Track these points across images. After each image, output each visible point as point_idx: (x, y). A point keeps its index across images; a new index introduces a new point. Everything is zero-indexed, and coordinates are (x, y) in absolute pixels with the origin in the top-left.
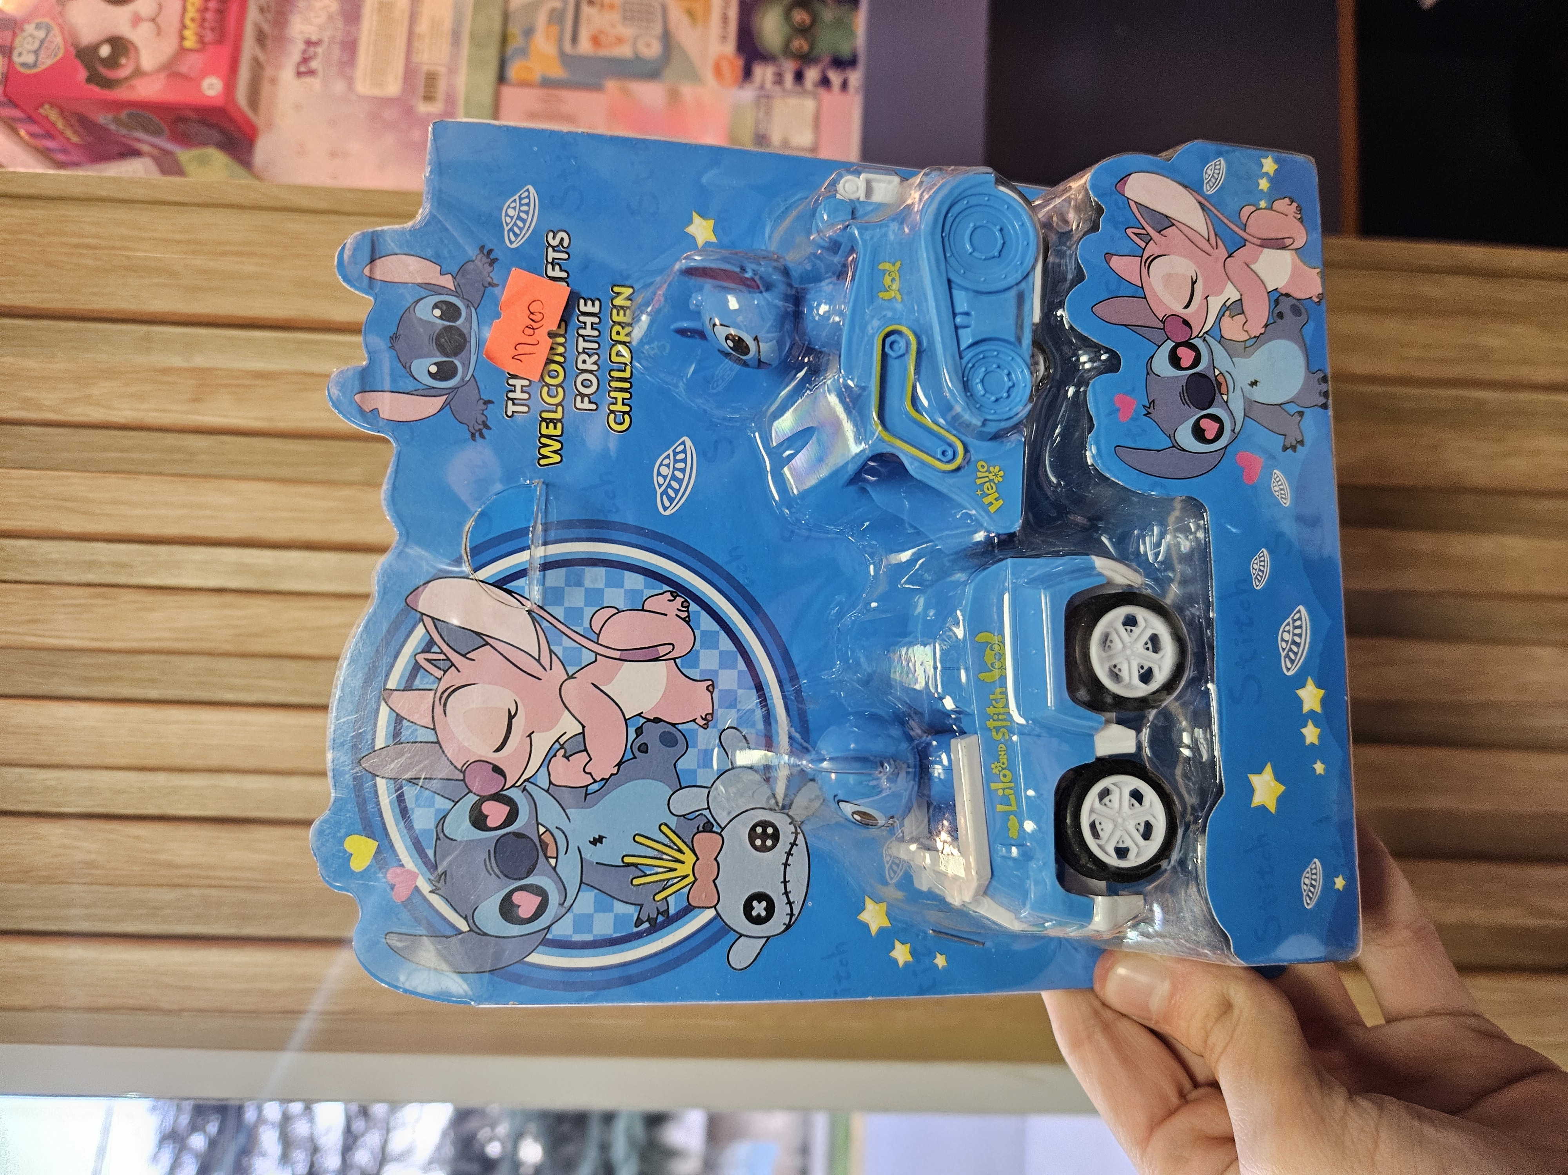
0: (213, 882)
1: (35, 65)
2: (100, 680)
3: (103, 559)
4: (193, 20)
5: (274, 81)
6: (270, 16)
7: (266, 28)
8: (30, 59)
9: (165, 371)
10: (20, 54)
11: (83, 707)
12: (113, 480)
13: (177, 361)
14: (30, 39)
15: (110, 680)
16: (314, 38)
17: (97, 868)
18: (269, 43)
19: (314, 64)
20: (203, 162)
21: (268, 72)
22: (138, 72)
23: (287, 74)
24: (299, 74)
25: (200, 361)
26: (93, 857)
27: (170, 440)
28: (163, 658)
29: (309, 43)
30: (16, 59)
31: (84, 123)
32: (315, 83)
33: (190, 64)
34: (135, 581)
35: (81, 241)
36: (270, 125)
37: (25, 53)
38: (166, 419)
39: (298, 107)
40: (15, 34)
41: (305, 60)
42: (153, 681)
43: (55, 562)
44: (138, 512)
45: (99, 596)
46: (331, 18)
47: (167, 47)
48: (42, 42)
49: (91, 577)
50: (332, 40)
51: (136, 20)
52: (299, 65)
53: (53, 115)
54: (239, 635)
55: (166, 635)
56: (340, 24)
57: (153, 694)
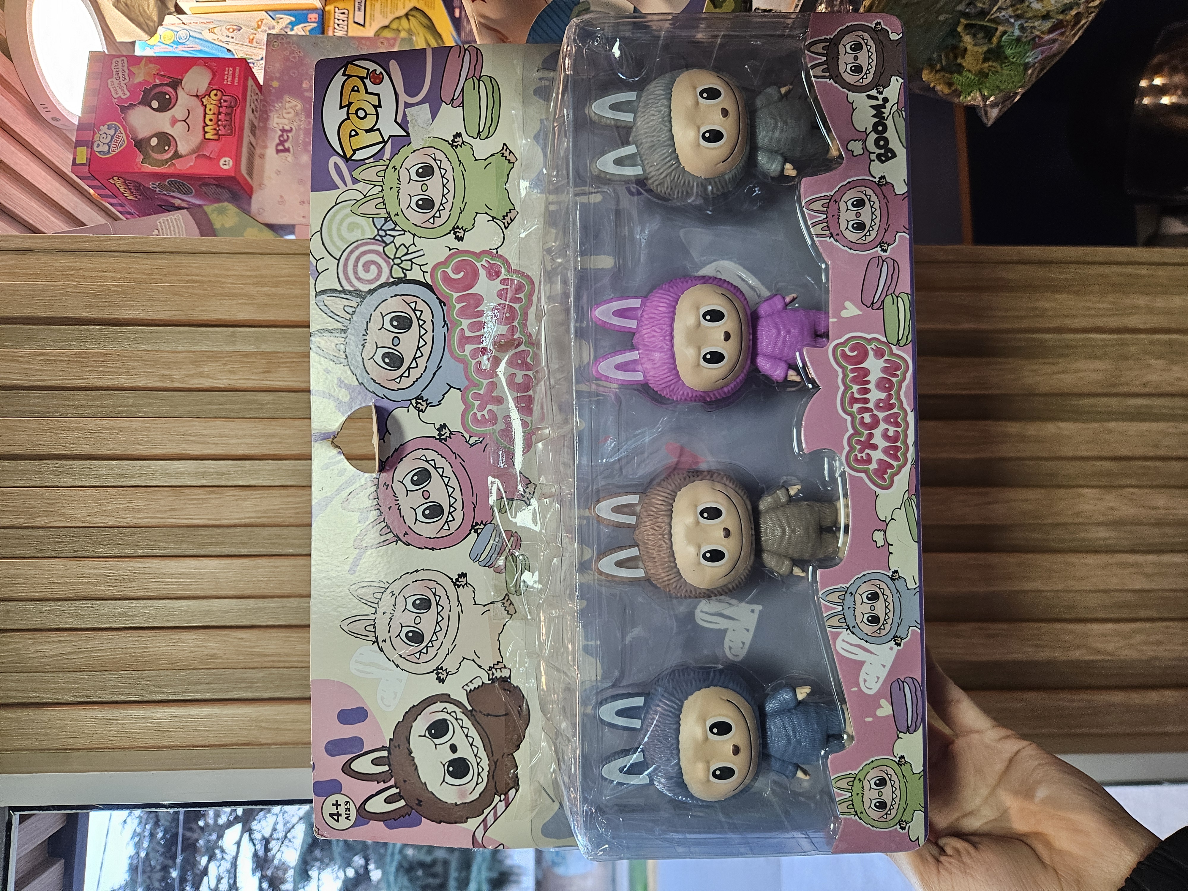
0: (287, 665)
1: (109, 153)
2: (211, 544)
3: (212, 470)
4: (211, 120)
5: (262, 156)
6: (257, 116)
7: (256, 122)
8: (105, 148)
9: (247, 355)
10: (98, 145)
11: (205, 561)
12: (219, 422)
13: (251, 349)
14: (105, 136)
15: (217, 544)
16: (287, 128)
17: (217, 658)
18: (257, 131)
19: (287, 145)
20: (222, 212)
21: (258, 151)
22: (177, 155)
23: (271, 151)
24: (278, 151)
25: (265, 348)
26: (214, 652)
27: (249, 396)
28: (249, 529)
29: (283, 130)
30: (95, 148)
31: (138, 188)
32: (289, 157)
33: (211, 149)
34: (230, 483)
35: (190, 278)
36: (261, 184)
37: (101, 144)
38: (248, 384)
39: (278, 173)
40: (94, 134)
41: (282, 143)
42: (243, 543)
43: (182, 473)
44: (234, 441)
45: (213, 492)
46: (297, 114)
47: (196, 138)
48: (112, 137)
49: (204, 482)
50: (299, 129)
51: (174, 122)
52: (278, 145)
53: (119, 183)
54: (298, 513)
55: (254, 515)
56: (303, 118)
57: (244, 552)
